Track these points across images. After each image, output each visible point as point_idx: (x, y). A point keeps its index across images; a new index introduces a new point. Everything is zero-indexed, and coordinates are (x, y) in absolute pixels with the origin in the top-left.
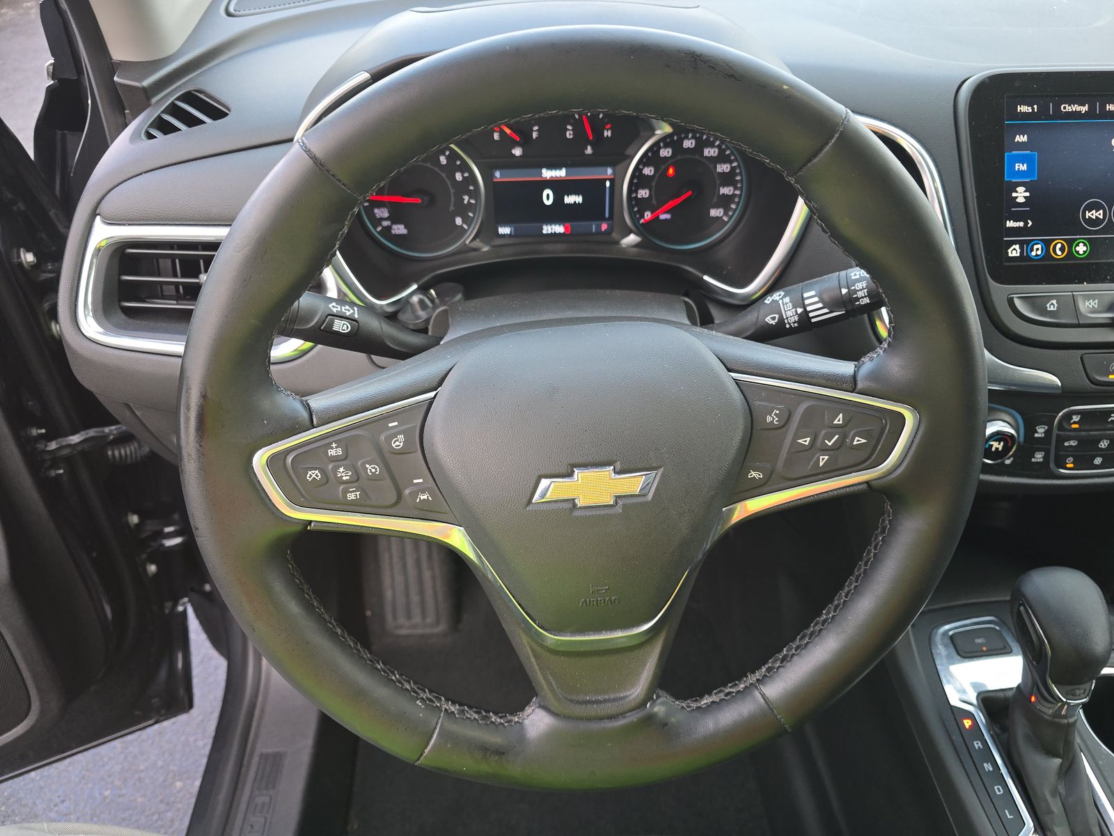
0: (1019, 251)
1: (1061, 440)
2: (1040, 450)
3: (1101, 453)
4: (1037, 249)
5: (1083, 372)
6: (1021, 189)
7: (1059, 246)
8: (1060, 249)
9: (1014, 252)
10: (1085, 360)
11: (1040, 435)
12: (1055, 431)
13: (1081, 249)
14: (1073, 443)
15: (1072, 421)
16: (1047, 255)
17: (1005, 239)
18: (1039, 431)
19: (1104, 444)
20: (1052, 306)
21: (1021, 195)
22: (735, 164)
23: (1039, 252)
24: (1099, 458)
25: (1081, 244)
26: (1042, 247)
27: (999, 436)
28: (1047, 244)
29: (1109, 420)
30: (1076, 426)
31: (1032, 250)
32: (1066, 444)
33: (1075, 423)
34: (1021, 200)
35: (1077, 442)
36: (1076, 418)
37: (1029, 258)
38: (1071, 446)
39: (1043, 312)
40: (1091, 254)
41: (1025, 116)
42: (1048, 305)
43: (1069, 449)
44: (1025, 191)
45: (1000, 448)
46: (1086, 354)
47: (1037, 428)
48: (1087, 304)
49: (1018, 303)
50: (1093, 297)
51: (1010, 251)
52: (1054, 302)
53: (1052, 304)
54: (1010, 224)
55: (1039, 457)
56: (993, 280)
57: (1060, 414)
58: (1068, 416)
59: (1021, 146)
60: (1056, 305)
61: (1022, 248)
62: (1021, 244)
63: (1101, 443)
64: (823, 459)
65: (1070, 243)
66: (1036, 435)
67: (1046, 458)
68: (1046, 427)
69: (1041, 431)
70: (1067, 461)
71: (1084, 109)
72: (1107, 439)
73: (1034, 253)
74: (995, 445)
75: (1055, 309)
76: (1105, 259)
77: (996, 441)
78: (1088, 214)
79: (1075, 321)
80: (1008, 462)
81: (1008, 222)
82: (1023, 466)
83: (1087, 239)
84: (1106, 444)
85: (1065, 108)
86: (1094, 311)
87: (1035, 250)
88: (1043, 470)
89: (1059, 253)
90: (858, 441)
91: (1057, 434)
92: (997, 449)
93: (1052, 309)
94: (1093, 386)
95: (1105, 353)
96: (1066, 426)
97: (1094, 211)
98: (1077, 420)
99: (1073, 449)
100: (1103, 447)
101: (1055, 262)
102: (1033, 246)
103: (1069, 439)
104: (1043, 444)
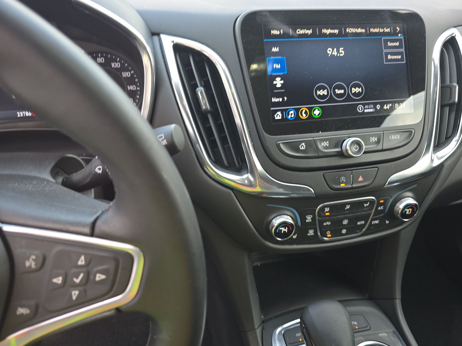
0: (281, 115)
1: (321, 223)
2: (311, 229)
3: (344, 227)
4: (292, 114)
5: (326, 183)
6: (278, 79)
7: (304, 111)
8: (305, 113)
9: (278, 116)
10: (325, 176)
11: (309, 221)
12: (317, 218)
13: (317, 112)
14: (328, 223)
15: (325, 211)
16: (297, 117)
17: (272, 109)
18: (308, 218)
19: (345, 222)
20: (303, 147)
21: (278, 82)
22: (132, 72)
23: (293, 116)
24: (344, 230)
25: (317, 110)
26: (294, 112)
27: (284, 225)
28: (297, 110)
29: (346, 209)
30: (328, 214)
31: (288, 115)
32: (325, 224)
33: (327, 212)
34: (279, 86)
35: (330, 223)
36: (327, 210)
37: (287, 119)
38: (327, 225)
39: (297, 150)
40: (322, 115)
41: (275, 36)
42: (300, 146)
43: (326, 227)
44: (281, 80)
45: (286, 230)
46: (326, 173)
47: (307, 217)
48: (323, 144)
49: (282, 146)
50: (326, 140)
51: (275, 116)
52: (303, 144)
53: (302, 145)
54: (274, 100)
55: (311, 233)
56: (267, 133)
57: (318, 207)
58: (323, 209)
59: (275, 54)
60: (305, 146)
61: (282, 113)
62: (282, 111)
63: (344, 222)
64: (75, 294)
65: (310, 109)
66: (307, 221)
67: (315, 232)
68: (312, 216)
69: (309, 218)
70: (327, 233)
71: (310, 32)
72: (346, 219)
73: (290, 117)
74: (283, 229)
75: (304, 148)
76: (330, 118)
77: (282, 227)
78: (318, 93)
79: (316, 155)
80: (295, 237)
81: (273, 98)
82: (303, 238)
83: (320, 107)
84: (347, 222)
85: (299, 31)
86: (326, 148)
87: (290, 114)
88: (315, 239)
89: (304, 115)
90: (100, 277)
91: (318, 219)
92: (285, 232)
93: (303, 148)
94: (332, 191)
95: (336, 172)
96: (323, 215)
97: (322, 91)
98: (328, 210)
99: (329, 226)
100: (345, 223)
101: (301, 121)
102: (289, 112)
103: (325, 222)
104: (312, 225)
